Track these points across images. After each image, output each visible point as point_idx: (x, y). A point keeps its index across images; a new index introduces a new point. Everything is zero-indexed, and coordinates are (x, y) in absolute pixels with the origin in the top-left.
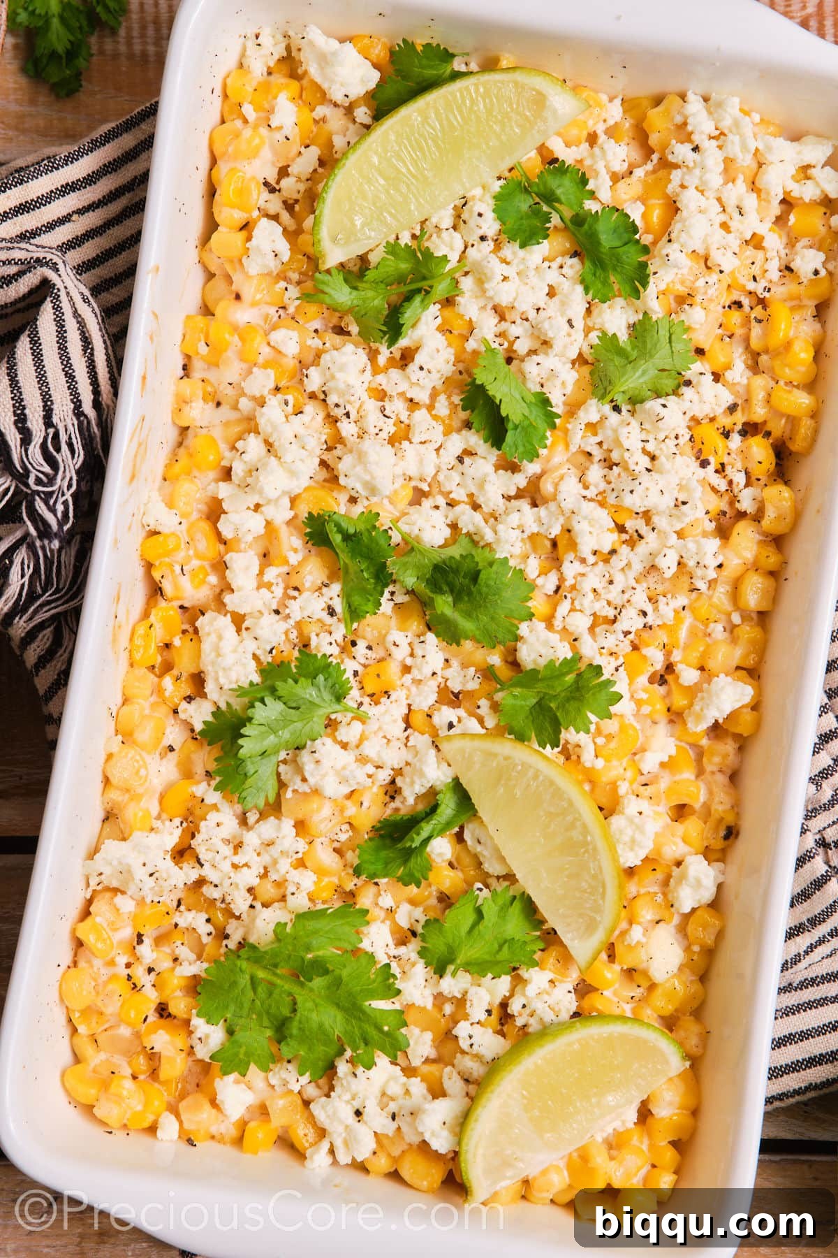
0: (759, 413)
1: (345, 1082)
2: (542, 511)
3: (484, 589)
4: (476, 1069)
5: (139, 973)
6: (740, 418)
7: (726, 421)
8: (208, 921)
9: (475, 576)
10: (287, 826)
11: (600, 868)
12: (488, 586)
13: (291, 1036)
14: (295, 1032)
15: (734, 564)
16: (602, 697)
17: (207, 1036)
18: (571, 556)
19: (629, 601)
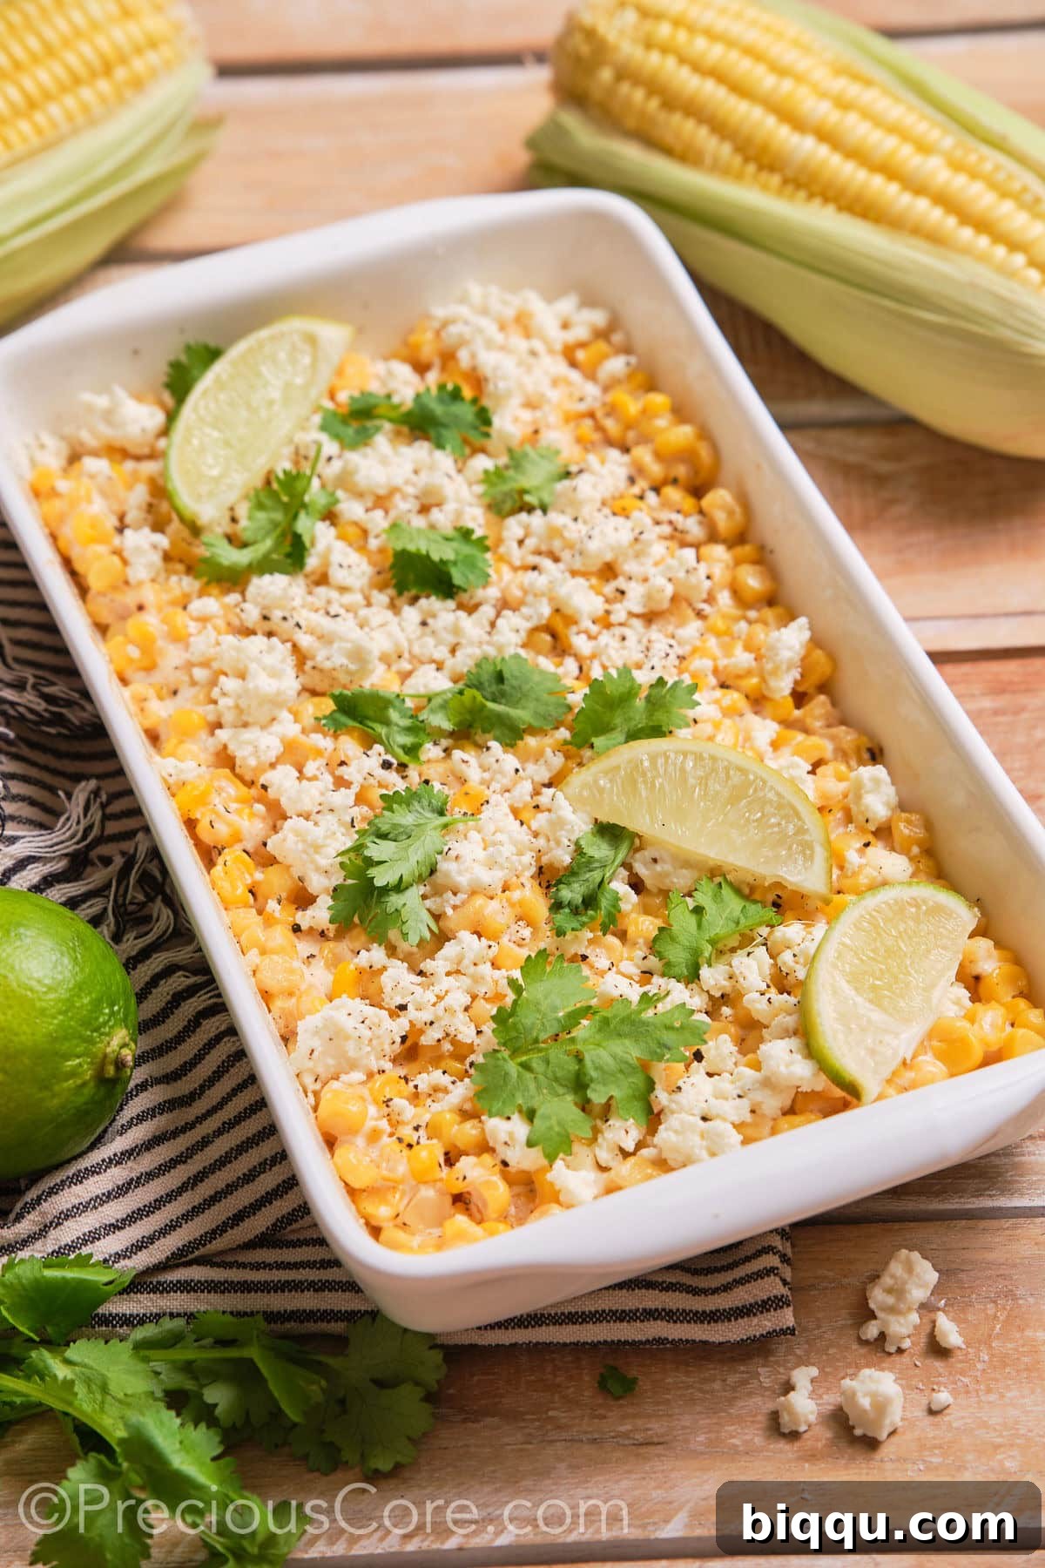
0: (656, 470)
1: (674, 1106)
2: (524, 610)
3: (514, 683)
4: (790, 1021)
5: (407, 1132)
6: (642, 484)
7: (636, 490)
8: (444, 1073)
9: (500, 678)
10: (466, 936)
11: (778, 794)
12: (516, 678)
13: (592, 1080)
14: (593, 1074)
15: (718, 571)
16: (680, 692)
17: (511, 1134)
18: (574, 629)
19: (649, 641)
